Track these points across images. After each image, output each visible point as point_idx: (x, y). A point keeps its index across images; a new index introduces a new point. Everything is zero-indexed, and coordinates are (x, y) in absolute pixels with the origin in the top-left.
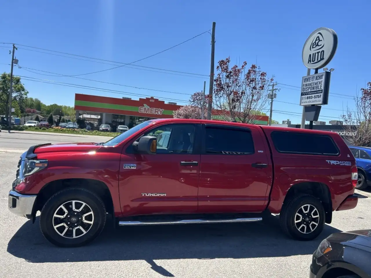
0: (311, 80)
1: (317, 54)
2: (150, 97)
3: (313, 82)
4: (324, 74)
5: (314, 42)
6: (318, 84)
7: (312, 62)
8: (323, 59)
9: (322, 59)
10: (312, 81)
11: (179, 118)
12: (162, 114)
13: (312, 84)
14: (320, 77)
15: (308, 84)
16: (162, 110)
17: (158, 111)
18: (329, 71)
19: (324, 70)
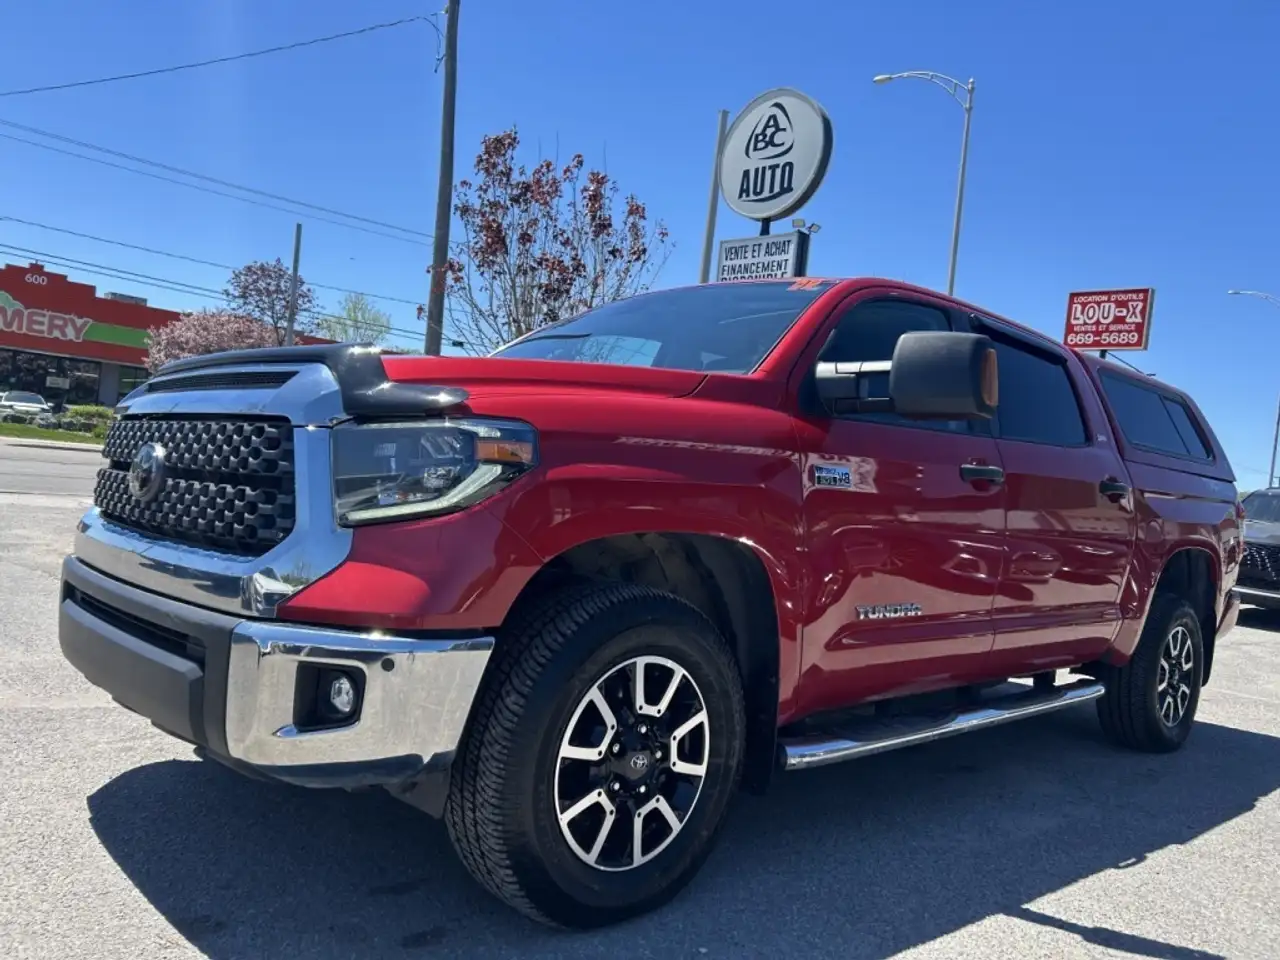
0: (749, 255)
1: (768, 173)
2: (25, 264)
3: (755, 261)
4: (795, 240)
5: (759, 130)
6: (775, 268)
7: (752, 197)
8: (790, 189)
9: (786, 190)
10: (753, 257)
11: (177, 357)
12: (84, 341)
13: (754, 268)
14: (781, 248)
15: (740, 266)
16: (85, 324)
17: (66, 325)
18: (806, 232)
19: (793, 226)
